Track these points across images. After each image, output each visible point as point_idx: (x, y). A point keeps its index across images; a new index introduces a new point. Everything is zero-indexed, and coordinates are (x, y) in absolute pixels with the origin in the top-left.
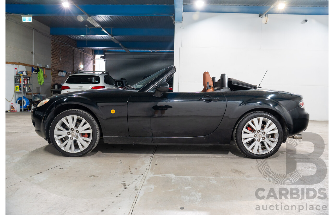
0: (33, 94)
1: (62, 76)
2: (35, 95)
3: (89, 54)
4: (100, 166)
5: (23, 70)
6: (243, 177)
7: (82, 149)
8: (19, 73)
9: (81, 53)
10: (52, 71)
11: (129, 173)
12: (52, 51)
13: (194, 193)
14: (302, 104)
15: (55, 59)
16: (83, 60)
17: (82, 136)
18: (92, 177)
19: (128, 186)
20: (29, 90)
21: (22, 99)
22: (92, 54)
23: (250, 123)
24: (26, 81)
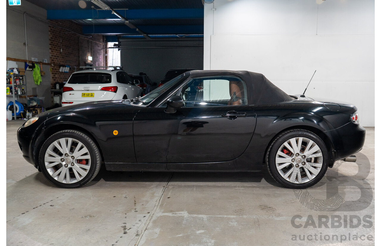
0: (28, 96)
1: (65, 72)
2: (31, 98)
3: (99, 41)
4: (99, 202)
5: (13, 67)
6: (272, 216)
7: (79, 179)
8: (9, 71)
9: (88, 41)
10: (52, 66)
11: (133, 211)
12: (50, 40)
13: (206, 239)
14: (355, 118)
15: (55, 51)
16: (91, 49)
17: (79, 163)
18: (87, 218)
19: (128, 230)
20: (22, 93)
21: (14, 104)
22: (103, 41)
23: (286, 144)
24: (18, 81)
